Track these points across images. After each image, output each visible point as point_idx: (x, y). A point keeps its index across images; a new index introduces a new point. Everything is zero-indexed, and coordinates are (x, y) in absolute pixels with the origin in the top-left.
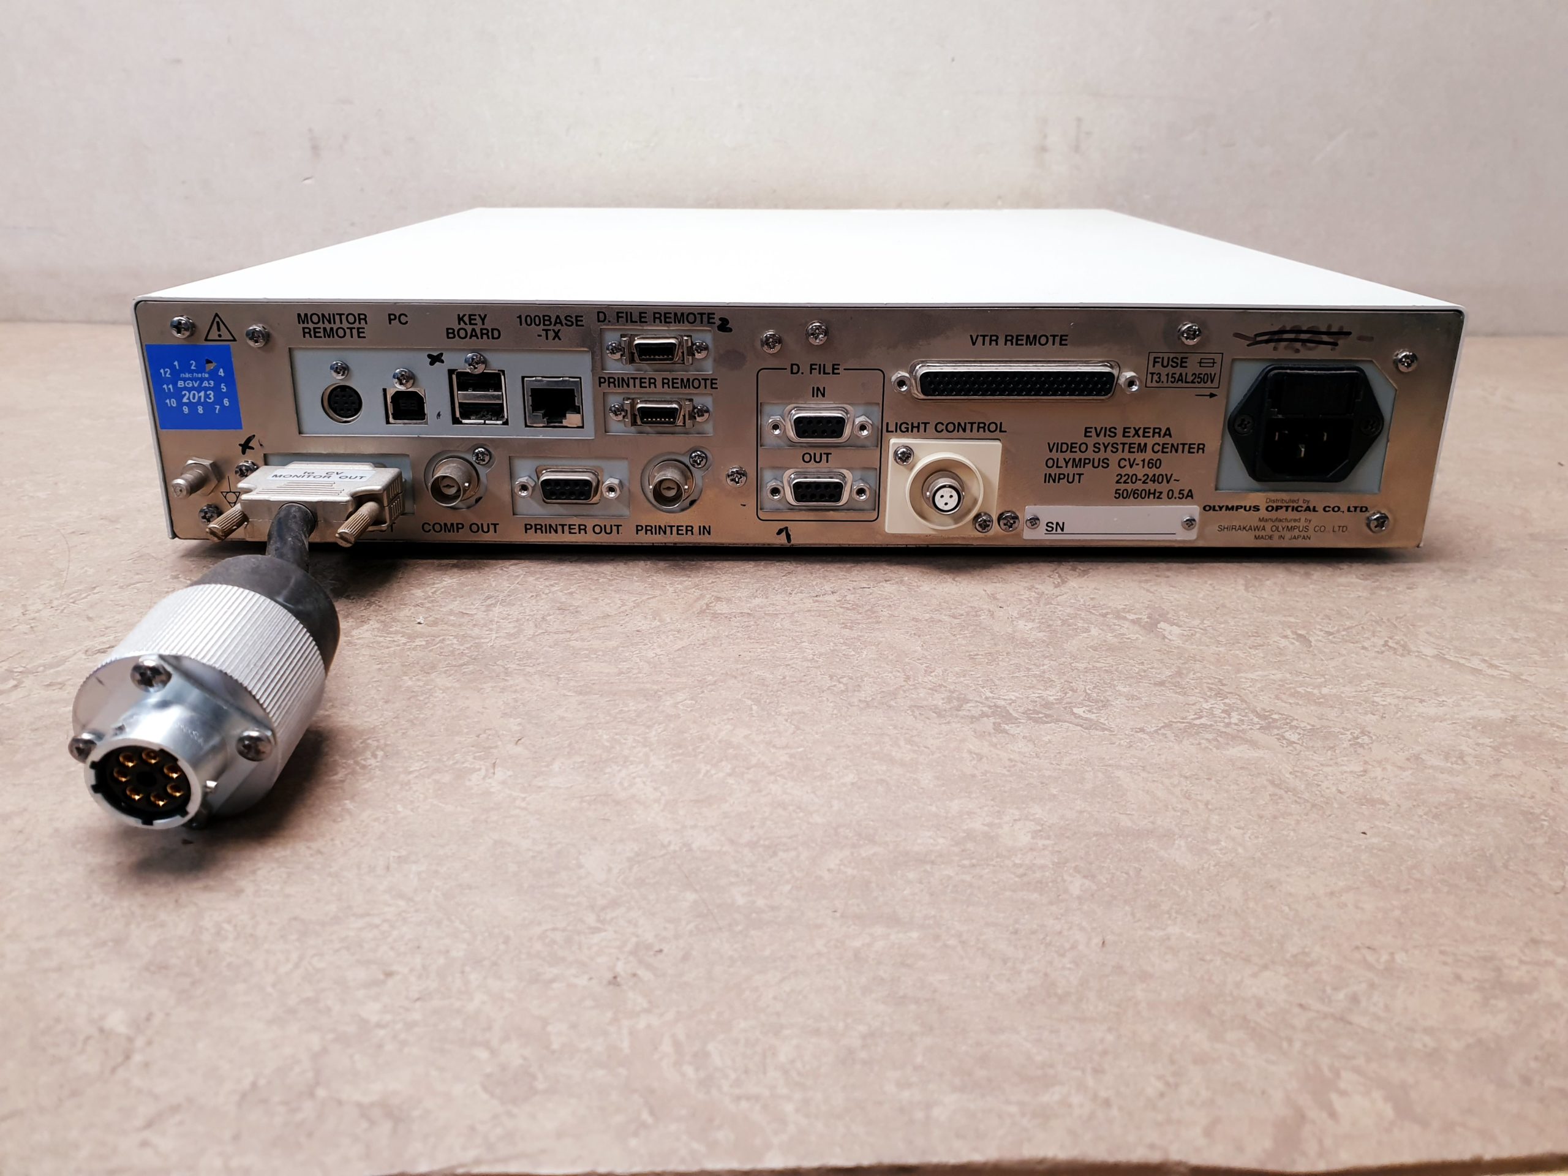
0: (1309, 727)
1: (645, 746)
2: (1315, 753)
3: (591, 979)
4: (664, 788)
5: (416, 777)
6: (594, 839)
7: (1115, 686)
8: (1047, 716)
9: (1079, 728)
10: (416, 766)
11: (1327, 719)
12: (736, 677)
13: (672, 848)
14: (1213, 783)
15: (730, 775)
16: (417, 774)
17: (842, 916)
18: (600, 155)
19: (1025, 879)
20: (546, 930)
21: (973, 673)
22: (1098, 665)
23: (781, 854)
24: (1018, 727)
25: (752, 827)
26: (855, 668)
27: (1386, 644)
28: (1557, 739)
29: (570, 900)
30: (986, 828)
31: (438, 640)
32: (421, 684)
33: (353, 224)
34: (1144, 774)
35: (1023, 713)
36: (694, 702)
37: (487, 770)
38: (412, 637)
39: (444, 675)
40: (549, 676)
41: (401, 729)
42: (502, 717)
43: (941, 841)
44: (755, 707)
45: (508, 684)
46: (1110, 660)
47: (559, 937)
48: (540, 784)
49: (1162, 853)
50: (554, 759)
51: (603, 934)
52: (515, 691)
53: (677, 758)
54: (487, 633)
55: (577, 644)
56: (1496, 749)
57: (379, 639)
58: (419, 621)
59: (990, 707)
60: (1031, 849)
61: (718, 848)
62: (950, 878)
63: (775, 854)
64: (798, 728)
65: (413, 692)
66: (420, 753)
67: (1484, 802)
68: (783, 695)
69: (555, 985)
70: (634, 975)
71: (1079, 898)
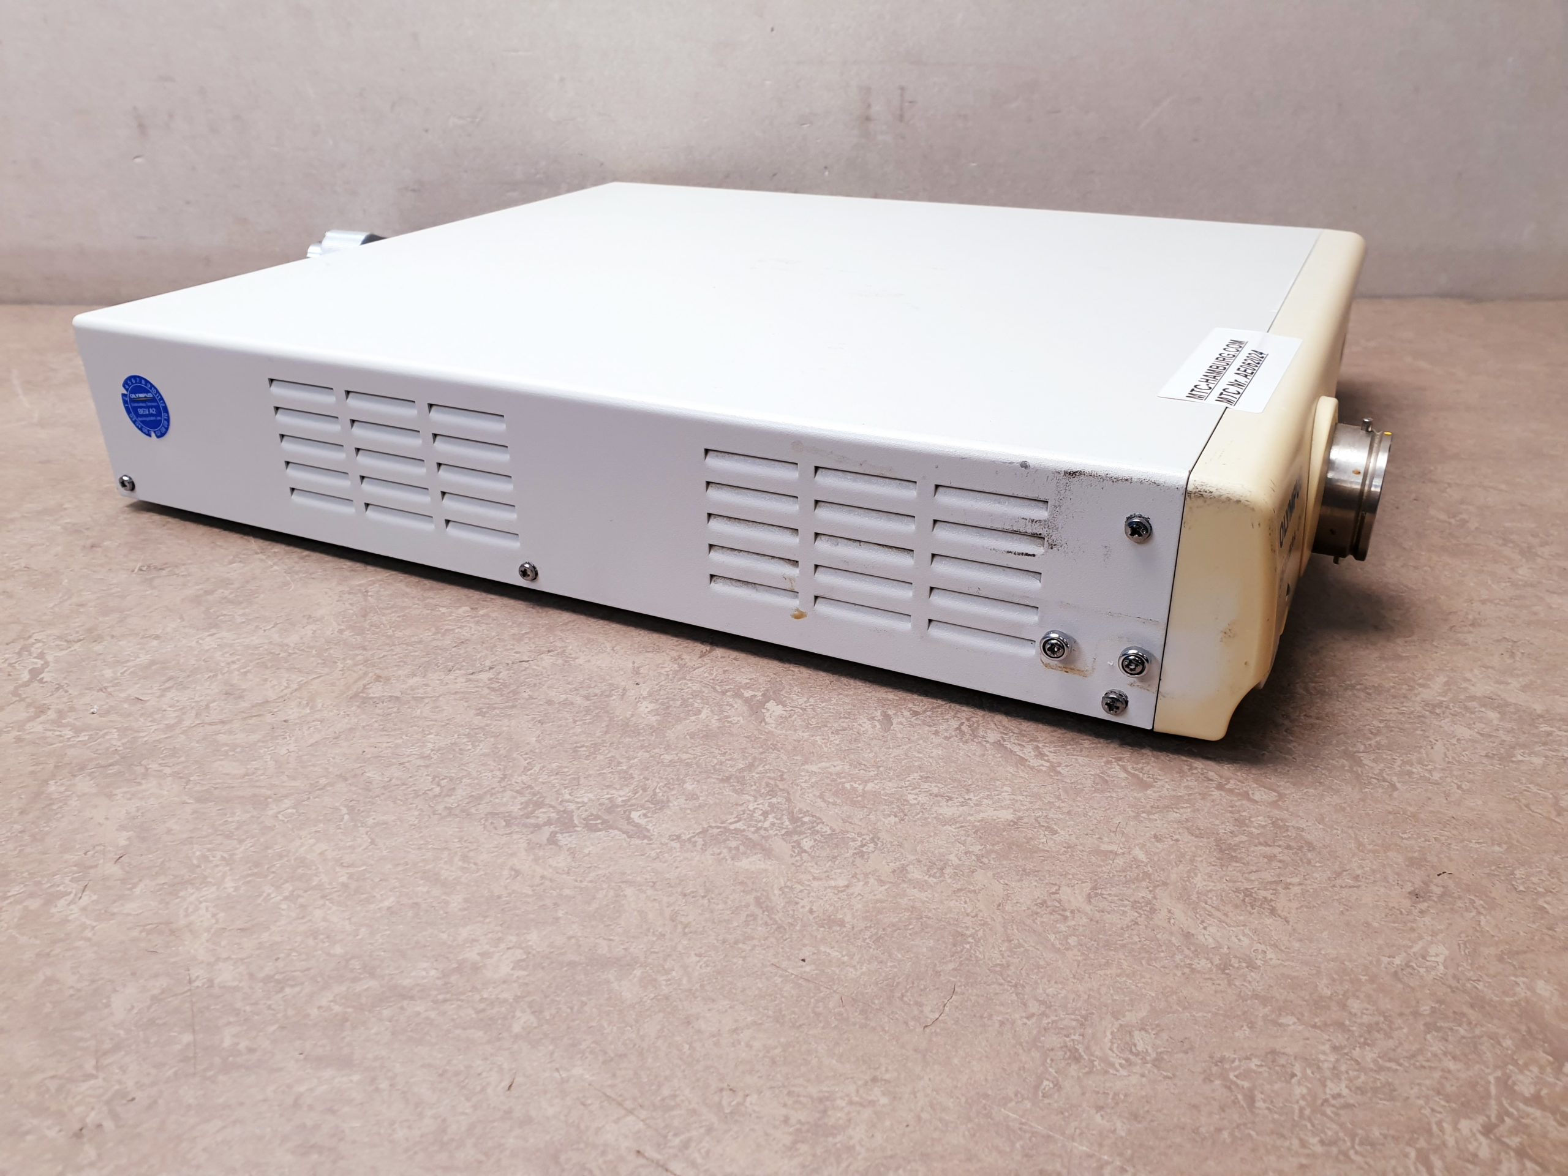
0: (829, 832)
1: (228, 864)
2: (816, 864)
3: (60, 1131)
4: (222, 915)
5: (11, 903)
6: (134, 974)
7: (684, 782)
8: (605, 822)
9: (625, 836)
10: (15, 890)
11: (850, 823)
12: (346, 779)
13: (198, 983)
14: (706, 901)
15: (286, 898)
16: (12, 899)
17: (305, 1059)
18: (427, 131)
19: (482, 1015)
20: (46, 1079)
21: (566, 770)
22: (684, 756)
23: (288, 990)
24: (571, 836)
25: (277, 959)
26: (463, 767)
27: (959, 728)
28: (1041, 846)
29: (81, 1044)
30: (478, 958)
31: (101, 733)
32: (62, 789)
33: (188, 203)
34: (650, 892)
35: (584, 819)
36: (294, 811)
37: (76, 895)
38: (78, 731)
39: (88, 778)
40: (181, 778)
41: (20, 846)
42: (117, 830)
43: (433, 973)
44: (346, 817)
45: (140, 788)
46: (698, 751)
47: (53, 1085)
48: (115, 910)
49: (615, 985)
50: (140, 880)
51: (92, 1082)
52: (142, 799)
53: (249, 879)
54: (149, 724)
55: (222, 738)
56: (979, 858)
57: (49, 734)
58: (92, 710)
59: (558, 812)
60: (504, 982)
61: (236, 983)
62: (418, 1014)
63: (282, 990)
64: (373, 842)
65: (51, 799)
66: (25, 874)
67: (930, 922)
68: (379, 802)
69: (29, 1138)
70: (100, 1126)
71: (517, 1037)
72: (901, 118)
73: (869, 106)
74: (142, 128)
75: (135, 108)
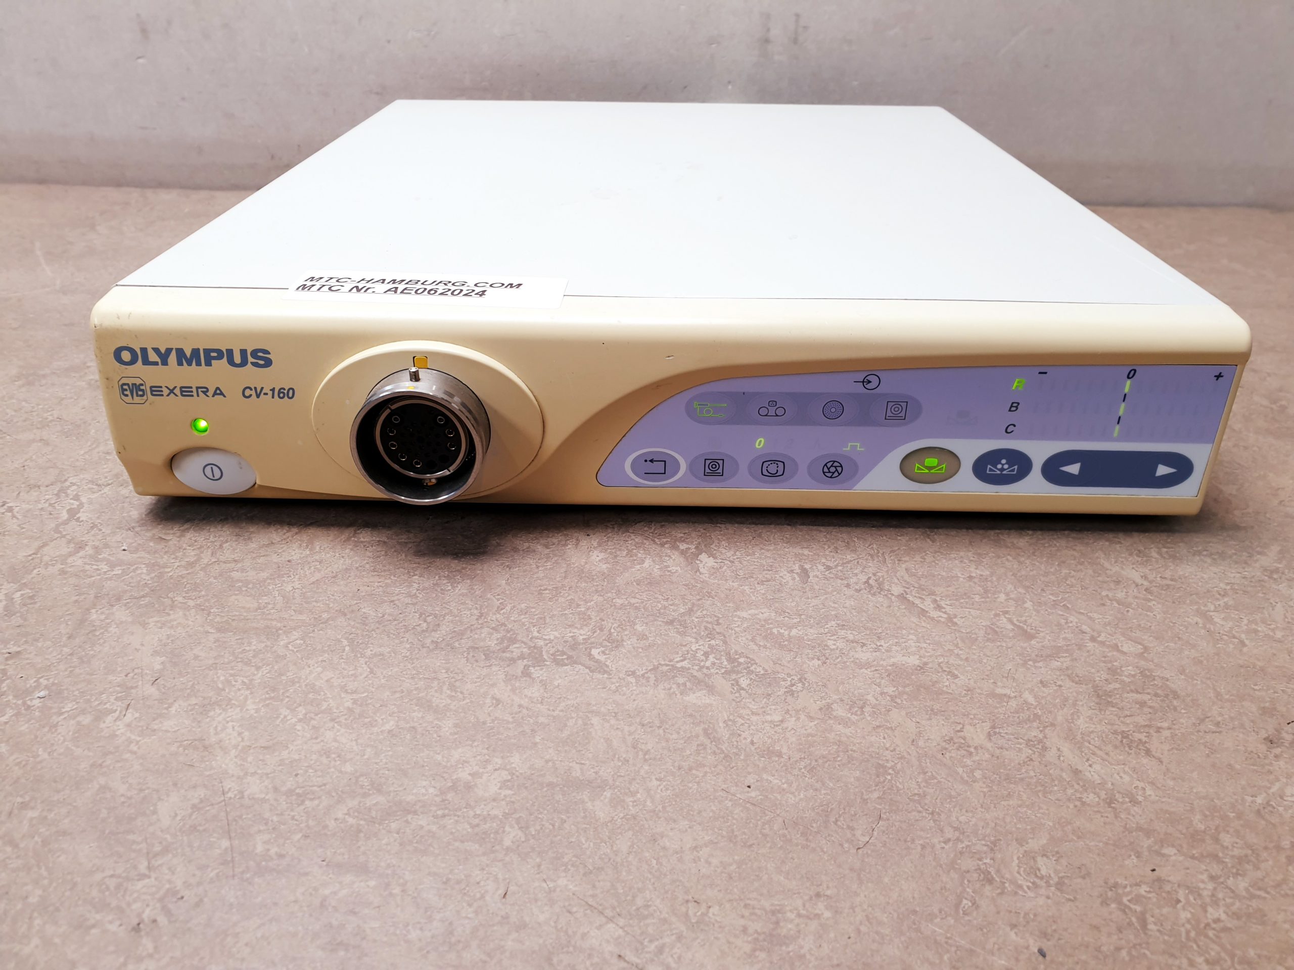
0: (762, 672)
1: (248, 689)
2: (754, 700)
3: (121, 925)
4: (246, 734)
5: (65, 718)
6: (175, 785)
7: (635, 624)
8: (569, 657)
9: (587, 671)
10: (69, 706)
11: (780, 664)
12: (345, 615)
13: (230, 795)
14: (661, 731)
15: (300, 720)
16: (66, 715)
17: (327, 865)
18: (389, 42)
19: (477, 830)
20: (105, 877)
21: (534, 610)
22: (633, 601)
23: (307, 803)
24: (542, 669)
25: (296, 775)
26: (444, 605)
27: (867, 582)
28: (945, 689)
29: (134, 847)
30: (470, 778)
31: (132, 568)
32: (103, 617)
33: (183, 99)
34: (613, 722)
35: (552, 655)
36: (302, 642)
37: (121, 712)
38: (112, 566)
39: (124, 608)
40: (203, 610)
41: (70, 667)
42: (152, 655)
43: (431, 790)
44: (347, 648)
45: (169, 618)
46: (644, 596)
47: (112, 883)
48: (156, 727)
49: (589, 805)
50: (175, 701)
51: (147, 881)
52: (172, 627)
53: (267, 702)
54: (173, 561)
55: (235, 575)
56: (893, 698)
57: (87, 567)
58: (123, 548)
59: (529, 648)
60: (494, 800)
61: (263, 796)
62: (422, 827)
63: (303, 802)
64: (372, 672)
65: (94, 626)
66: (76, 693)
67: (855, 755)
68: (375, 636)
69: (93, 931)
70: (155, 921)
71: (508, 849)
72: (795, 41)
73: (768, 30)
74: (144, 31)
75: (138, 15)
